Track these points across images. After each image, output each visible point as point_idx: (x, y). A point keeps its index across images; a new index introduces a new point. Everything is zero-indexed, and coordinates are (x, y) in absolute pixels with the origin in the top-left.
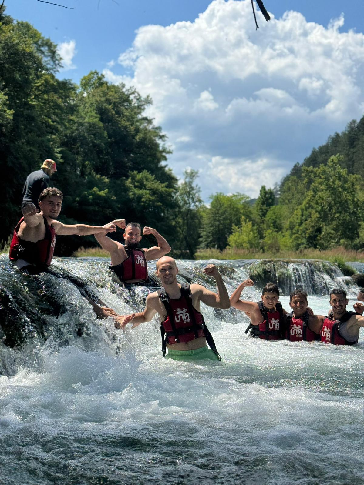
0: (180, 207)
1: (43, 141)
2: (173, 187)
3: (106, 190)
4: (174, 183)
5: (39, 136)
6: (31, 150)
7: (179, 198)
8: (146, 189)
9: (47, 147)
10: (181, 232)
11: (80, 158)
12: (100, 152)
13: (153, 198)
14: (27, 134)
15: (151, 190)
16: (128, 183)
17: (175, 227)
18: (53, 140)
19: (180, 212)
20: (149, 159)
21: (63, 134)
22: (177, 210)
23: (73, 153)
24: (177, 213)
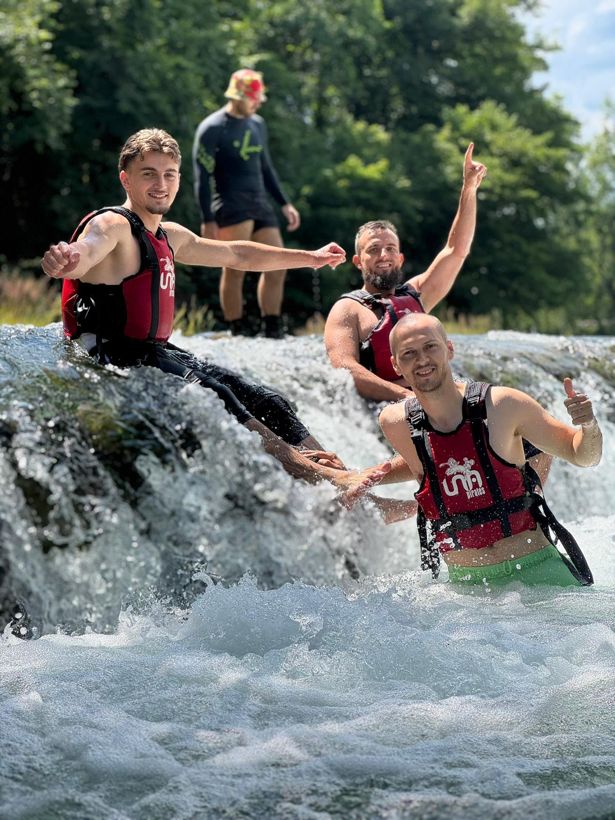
0: (588, 200)
1: (209, 41)
2: (567, 145)
3: (383, 164)
4: (571, 133)
5: (198, 25)
6: (179, 68)
7: (590, 175)
8: (492, 155)
9: (222, 54)
10: (596, 269)
11: (310, 81)
12: (362, 61)
13: (511, 178)
14: (168, 24)
15: (504, 155)
16: (442, 140)
17: (577, 255)
18: (238, 36)
19: (589, 213)
20: (499, 71)
21: (264, 16)
22: (580, 206)
23: (291, 69)
24: (582, 217)
